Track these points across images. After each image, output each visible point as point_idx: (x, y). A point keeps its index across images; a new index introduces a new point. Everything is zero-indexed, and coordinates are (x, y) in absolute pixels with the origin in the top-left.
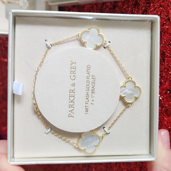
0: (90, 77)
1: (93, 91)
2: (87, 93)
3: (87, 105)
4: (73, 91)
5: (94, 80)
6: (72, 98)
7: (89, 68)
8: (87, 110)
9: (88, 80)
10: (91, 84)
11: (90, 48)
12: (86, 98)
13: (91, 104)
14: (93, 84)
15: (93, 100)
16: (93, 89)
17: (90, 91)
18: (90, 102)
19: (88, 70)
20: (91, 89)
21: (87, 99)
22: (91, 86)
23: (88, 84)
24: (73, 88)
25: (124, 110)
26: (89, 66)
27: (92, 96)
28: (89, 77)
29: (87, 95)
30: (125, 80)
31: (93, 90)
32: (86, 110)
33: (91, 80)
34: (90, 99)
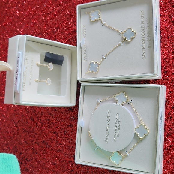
0: (118, 121)
4: (108, 128)
5: (120, 122)
6: (107, 132)
7: (117, 115)
9: (116, 122)
10: (118, 124)
11: (119, 104)
13: (118, 136)
15: (119, 134)
17: (117, 129)
18: (117, 134)
20: (118, 127)
21: (115, 133)
22: (118, 126)
24: (108, 126)
27: (118, 131)
29: (115, 131)
32: (115, 139)
33: (118, 122)
34: (117, 133)
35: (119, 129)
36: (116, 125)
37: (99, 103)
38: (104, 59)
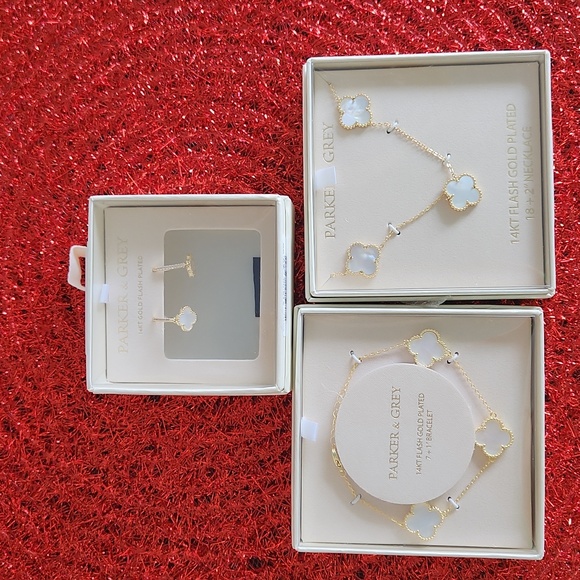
0: (425, 414)
3: (419, 459)
4: (395, 436)
5: (430, 418)
6: (394, 448)
7: (421, 398)
9: (420, 417)
10: (425, 422)
11: (422, 365)
13: (426, 457)
14: (429, 425)
15: (429, 452)
17: (424, 437)
18: (425, 453)
20: (425, 432)
21: (419, 449)
22: (425, 428)
24: (395, 431)
27: (428, 445)
28: (422, 413)
29: (419, 443)
33: (425, 418)
34: (424, 449)
35: (429, 437)
36: (420, 426)
37: (357, 364)
38: (394, 235)
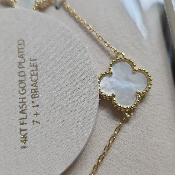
0: (27, 65)
1: (35, 92)
2: (22, 98)
3: (23, 127)
5: (34, 68)
8: (24, 139)
9: (21, 70)
10: (28, 77)
12: (21, 110)
13: (34, 122)
14: (34, 78)
15: (37, 114)
16: (35, 88)
17: (29, 94)
18: (31, 117)
19: (20, 50)
20: (29, 88)
22: (29, 82)
23: (23, 78)
25: (118, 129)
26: (21, 42)
27: (34, 105)
28: (23, 65)
29: (21, 104)
30: (107, 62)
31: (35, 90)
32: (22, 139)
33: (28, 69)
34: (30, 111)
35: (35, 94)
36: (21, 82)
